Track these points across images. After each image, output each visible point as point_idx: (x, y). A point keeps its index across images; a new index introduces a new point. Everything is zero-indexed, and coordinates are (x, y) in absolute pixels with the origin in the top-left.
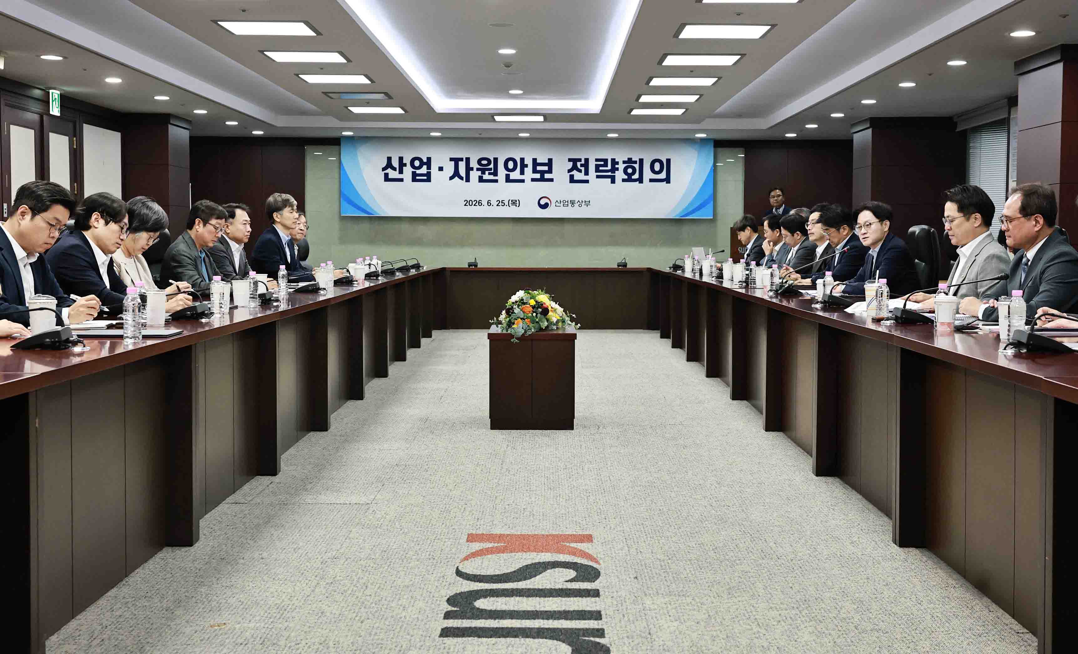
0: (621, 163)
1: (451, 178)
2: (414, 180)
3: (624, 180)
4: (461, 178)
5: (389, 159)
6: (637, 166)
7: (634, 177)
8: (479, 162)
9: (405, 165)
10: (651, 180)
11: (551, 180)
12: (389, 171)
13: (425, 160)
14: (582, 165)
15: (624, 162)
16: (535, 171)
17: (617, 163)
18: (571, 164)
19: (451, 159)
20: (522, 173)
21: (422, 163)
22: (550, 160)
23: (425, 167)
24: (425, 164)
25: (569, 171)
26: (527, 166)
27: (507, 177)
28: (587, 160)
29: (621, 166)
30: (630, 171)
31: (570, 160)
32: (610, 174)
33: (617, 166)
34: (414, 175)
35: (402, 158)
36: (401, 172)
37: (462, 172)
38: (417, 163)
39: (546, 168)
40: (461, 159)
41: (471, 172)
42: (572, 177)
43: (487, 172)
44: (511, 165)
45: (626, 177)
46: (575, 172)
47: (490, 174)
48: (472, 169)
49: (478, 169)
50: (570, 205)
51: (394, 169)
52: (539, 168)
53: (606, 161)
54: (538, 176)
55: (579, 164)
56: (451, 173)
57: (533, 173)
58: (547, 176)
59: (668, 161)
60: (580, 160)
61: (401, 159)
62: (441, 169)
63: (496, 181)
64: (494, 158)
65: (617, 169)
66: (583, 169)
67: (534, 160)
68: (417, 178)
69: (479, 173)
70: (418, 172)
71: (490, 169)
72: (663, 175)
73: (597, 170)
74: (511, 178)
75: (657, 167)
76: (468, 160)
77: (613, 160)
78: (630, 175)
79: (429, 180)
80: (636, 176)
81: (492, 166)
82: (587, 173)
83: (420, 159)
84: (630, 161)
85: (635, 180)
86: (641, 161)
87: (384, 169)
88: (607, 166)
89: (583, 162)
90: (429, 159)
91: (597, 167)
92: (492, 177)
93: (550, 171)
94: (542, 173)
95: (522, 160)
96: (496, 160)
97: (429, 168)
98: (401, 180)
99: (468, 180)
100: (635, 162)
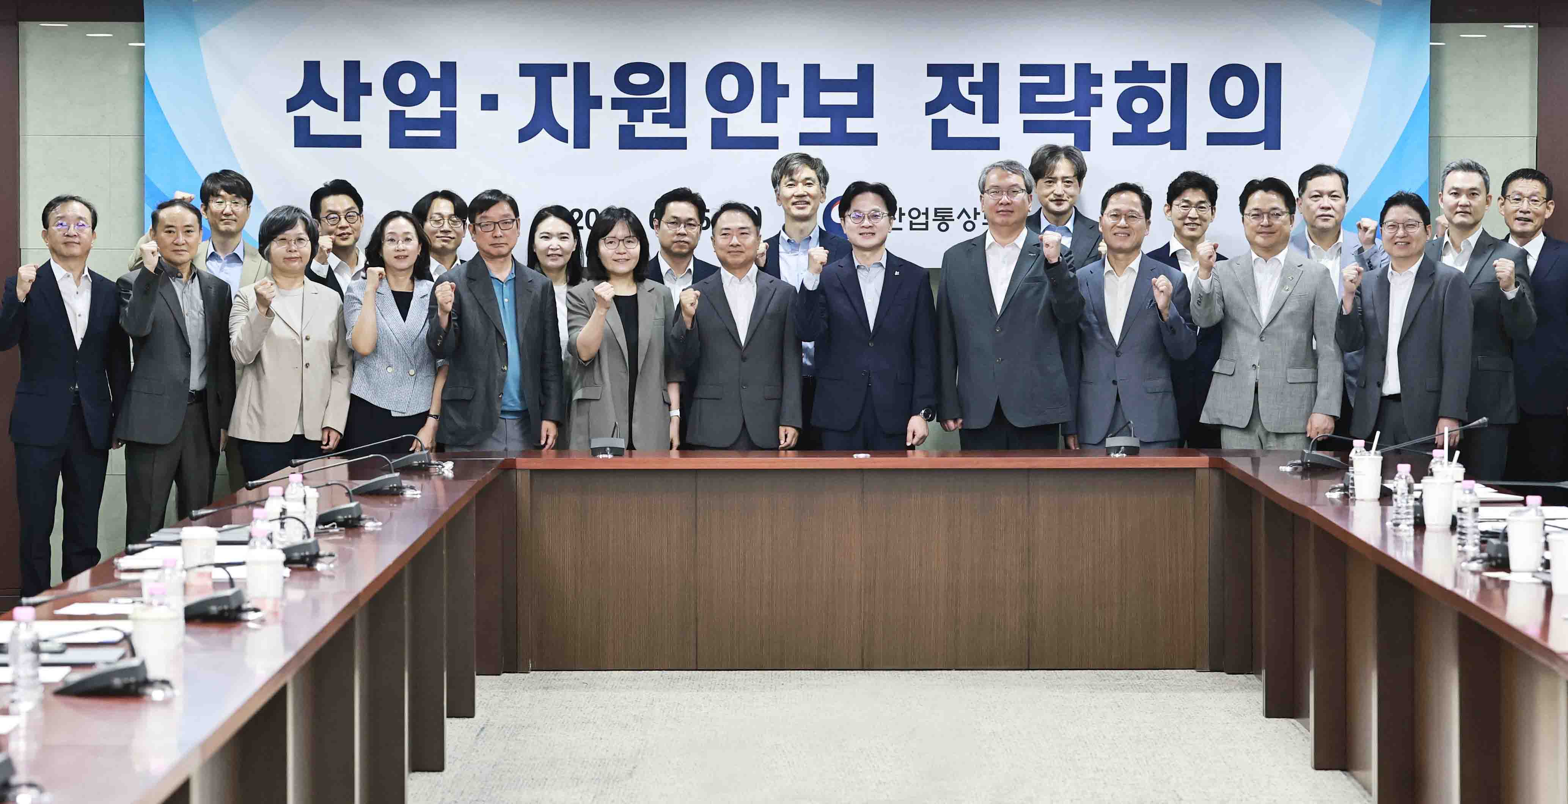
0: (1109, 79)
1: (525, 135)
2: (397, 141)
3: (1119, 139)
4: (561, 135)
5: (312, 69)
6: (1164, 90)
7: (1154, 128)
8: (622, 77)
9: (367, 89)
10: (1214, 139)
11: (870, 139)
12: (311, 109)
13: (435, 73)
14: (974, 88)
15: (1120, 77)
16: (812, 109)
17: (1098, 80)
18: (937, 83)
19: (525, 70)
20: (769, 115)
21: (425, 84)
22: (866, 71)
23: (434, 96)
24: (435, 84)
25: (931, 108)
26: (784, 91)
27: (719, 127)
28: (991, 70)
29: (1111, 91)
30: (1140, 106)
31: (933, 70)
32: (1070, 116)
33: (1094, 90)
34: (398, 122)
35: (357, 63)
36: (352, 114)
37: (565, 115)
38: (407, 84)
39: (850, 98)
40: (560, 70)
41: (593, 112)
42: (940, 128)
43: (648, 114)
44: (730, 88)
45: (1127, 128)
46: (949, 113)
47: (657, 119)
48: (597, 102)
49: (617, 104)
50: (933, 225)
51: (330, 104)
52: (827, 98)
53: (1056, 71)
54: (823, 125)
55: (963, 83)
56: (526, 117)
57: (807, 115)
58: (854, 125)
59: (1274, 71)
60: (968, 70)
61: (352, 69)
62: (490, 102)
63: (680, 144)
64: (673, 65)
65: (1098, 101)
66: (978, 100)
67: (811, 71)
68: (409, 133)
69: (622, 117)
70: (412, 112)
71: (661, 103)
72: (1255, 122)
73: (1027, 104)
74: (732, 132)
75: (1234, 92)
76: (582, 71)
77: (1082, 69)
78: (1139, 122)
79: (448, 141)
80: (1162, 124)
81: (664, 92)
82: (991, 115)
83: (417, 69)
84: (1140, 70)
85: (1158, 139)
86: (1180, 71)
87: (293, 104)
88: (1063, 92)
89: (978, 76)
90: (449, 69)
91: (1027, 93)
92: (664, 131)
93: (865, 109)
94: (839, 114)
95: (770, 70)
96: (678, 70)
97: (449, 98)
98: (354, 141)
99: (583, 141)
100: (1159, 77)
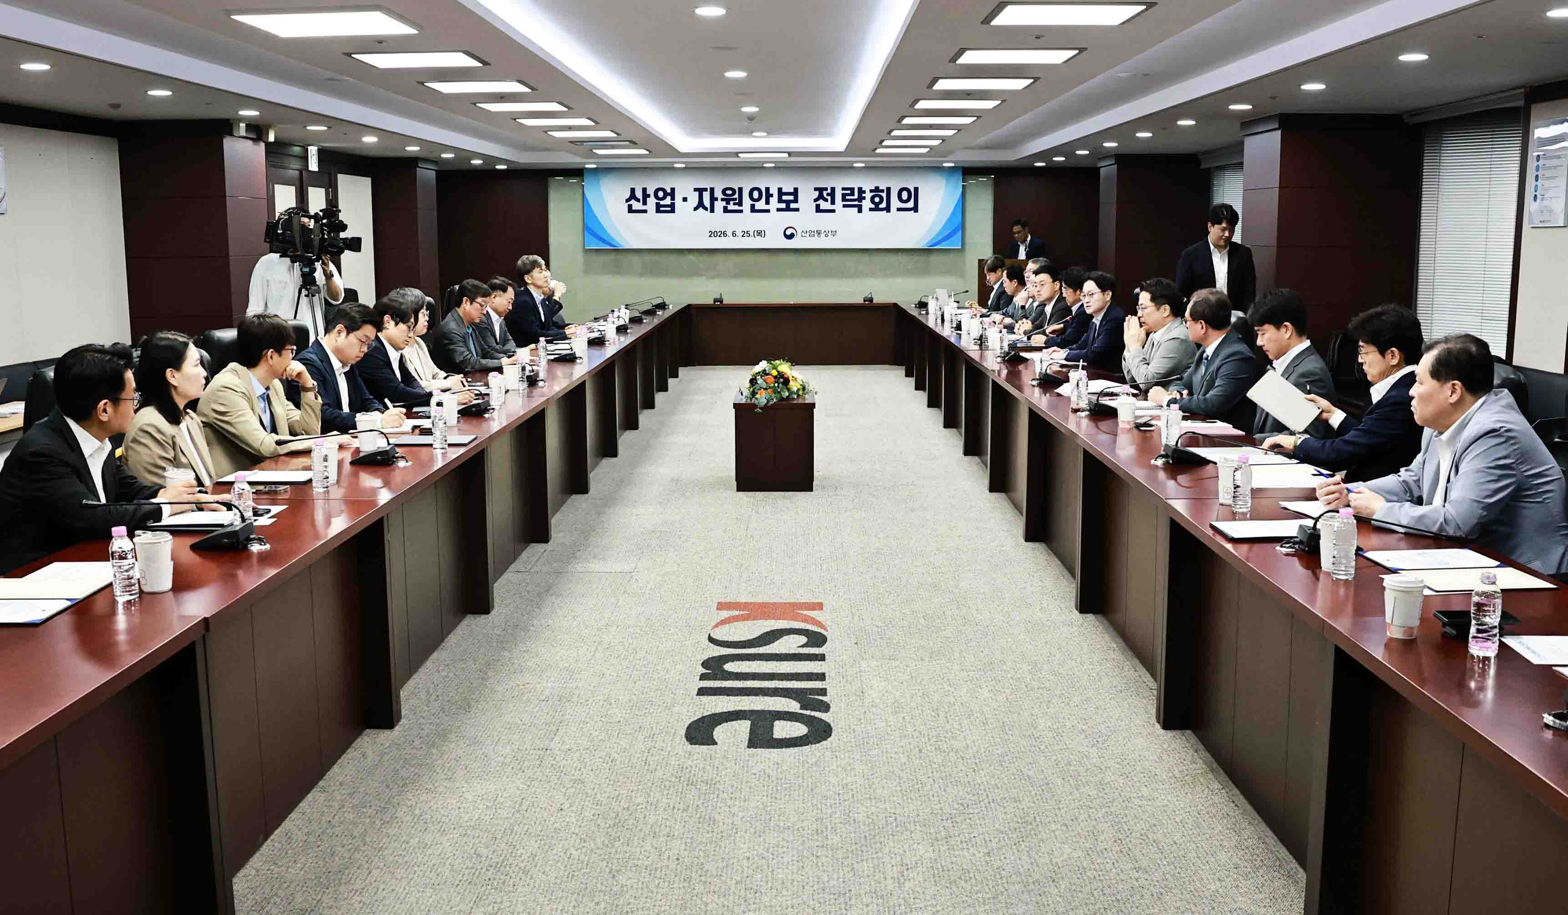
0: (868, 191)
1: (696, 209)
2: (658, 211)
3: (871, 210)
4: (706, 209)
5: (633, 190)
6: (884, 195)
7: (881, 206)
8: (724, 192)
9: (649, 196)
10: (899, 210)
11: (797, 210)
12: (633, 202)
13: (669, 191)
14: (828, 195)
15: (871, 191)
16: (780, 201)
17: (864, 192)
18: (817, 193)
19: (695, 190)
20: (767, 202)
21: (666, 194)
22: (796, 190)
23: (669, 198)
24: (669, 194)
25: (815, 200)
26: (772, 195)
27: (753, 206)
28: (833, 189)
29: (868, 195)
30: (877, 200)
31: (816, 189)
32: (856, 203)
33: (863, 195)
34: (658, 206)
35: (646, 188)
36: (645, 203)
37: (707, 202)
38: (661, 194)
39: (791, 198)
40: (706, 190)
41: (715, 202)
42: (818, 206)
43: (732, 203)
44: (756, 195)
45: (873, 206)
46: (821, 202)
47: (734, 204)
48: (716, 199)
49: (722, 200)
50: (816, 235)
51: (638, 200)
52: (784, 198)
53: (852, 190)
54: (783, 206)
55: (825, 193)
56: (696, 204)
58: (793, 206)
59: (916, 189)
60: (826, 189)
61: (644, 190)
62: (685, 199)
63: (741, 211)
64: (739, 188)
65: (864, 198)
66: (829, 198)
67: (780, 190)
68: (661, 209)
69: (724, 203)
70: (662, 203)
71: (735, 199)
72: (911, 204)
73: (844, 199)
74: (756, 208)
75: (905, 195)
76: (712, 190)
77: (860, 189)
78: (877, 204)
79: (673, 211)
80: (883, 205)
81: (736, 196)
82: (833, 203)
83: (664, 190)
84: (877, 189)
85: (882, 210)
86: (889, 189)
87: (627, 201)
88: (854, 195)
89: (829, 191)
90: (673, 190)
91: (844, 196)
92: (737, 207)
93: (796, 201)
94: (788, 202)
95: (767, 189)
96: (741, 189)
97: (673, 198)
98: (645, 211)
99: (712, 211)
100: (882, 191)
